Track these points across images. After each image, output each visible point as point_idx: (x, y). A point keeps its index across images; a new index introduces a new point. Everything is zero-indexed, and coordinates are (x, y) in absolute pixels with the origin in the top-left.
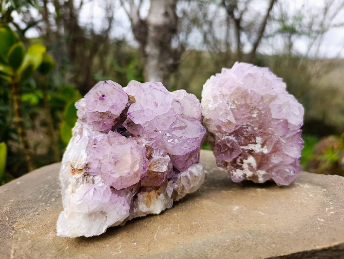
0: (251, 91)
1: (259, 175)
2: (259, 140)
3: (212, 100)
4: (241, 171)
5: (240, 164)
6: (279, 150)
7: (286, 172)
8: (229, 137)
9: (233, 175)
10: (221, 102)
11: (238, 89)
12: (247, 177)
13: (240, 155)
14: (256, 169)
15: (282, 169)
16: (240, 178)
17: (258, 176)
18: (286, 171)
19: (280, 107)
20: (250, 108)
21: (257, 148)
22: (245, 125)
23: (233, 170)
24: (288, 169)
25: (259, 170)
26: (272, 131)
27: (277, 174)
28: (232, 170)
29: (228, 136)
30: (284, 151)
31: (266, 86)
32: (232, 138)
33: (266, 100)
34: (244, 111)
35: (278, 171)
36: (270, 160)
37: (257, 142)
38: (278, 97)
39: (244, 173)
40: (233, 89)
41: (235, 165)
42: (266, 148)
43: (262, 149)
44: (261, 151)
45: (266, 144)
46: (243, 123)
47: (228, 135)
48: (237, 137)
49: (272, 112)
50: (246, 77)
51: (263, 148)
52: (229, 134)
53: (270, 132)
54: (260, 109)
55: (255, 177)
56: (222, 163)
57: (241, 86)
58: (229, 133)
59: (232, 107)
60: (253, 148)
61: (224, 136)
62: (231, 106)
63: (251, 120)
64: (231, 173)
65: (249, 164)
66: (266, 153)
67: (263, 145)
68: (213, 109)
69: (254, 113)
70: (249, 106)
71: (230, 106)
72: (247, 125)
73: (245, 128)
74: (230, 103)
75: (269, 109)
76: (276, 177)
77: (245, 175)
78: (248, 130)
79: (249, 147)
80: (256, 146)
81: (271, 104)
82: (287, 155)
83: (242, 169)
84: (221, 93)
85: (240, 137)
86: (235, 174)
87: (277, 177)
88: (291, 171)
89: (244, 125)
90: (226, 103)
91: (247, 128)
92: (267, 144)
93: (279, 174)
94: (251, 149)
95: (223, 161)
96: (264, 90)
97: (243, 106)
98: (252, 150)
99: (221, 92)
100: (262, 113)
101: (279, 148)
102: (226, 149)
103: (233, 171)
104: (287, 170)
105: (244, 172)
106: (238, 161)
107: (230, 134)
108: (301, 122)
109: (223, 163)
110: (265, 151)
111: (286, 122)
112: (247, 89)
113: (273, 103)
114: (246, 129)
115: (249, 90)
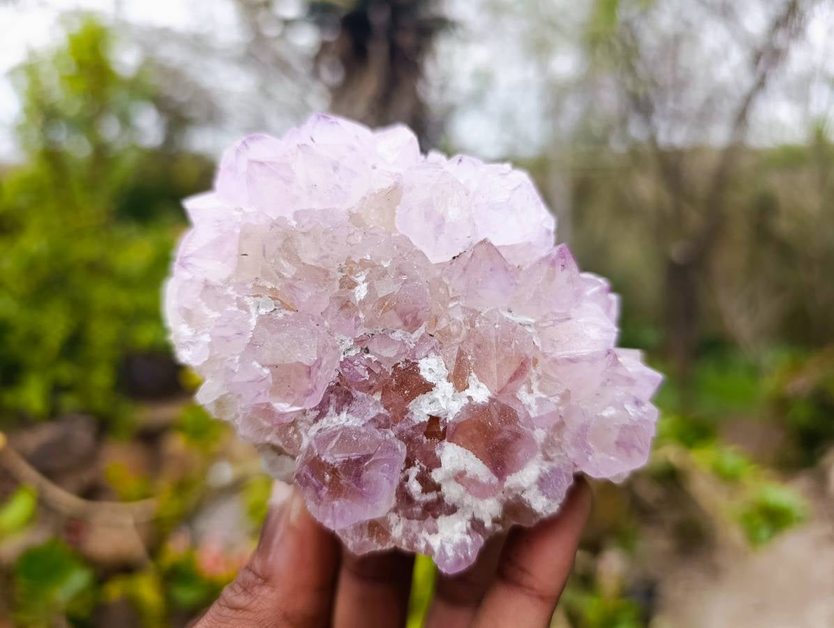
0: (297, 215)
2: (434, 369)
5: (431, 496)
6: (531, 357)
7: (610, 419)
8: (324, 422)
9: (430, 550)
10: (217, 315)
12: (488, 524)
13: (409, 463)
14: (495, 480)
15: (592, 419)
16: (463, 545)
17: (524, 496)
19: (429, 211)
22: (352, 348)
24: (610, 405)
25: (508, 474)
26: (465, 310)
27: (585, 445)
29: (320, 421)
30: (551, 354)
35: (578, 435)
36: (521, 414)
37: (428, 377)
38: (407, 185)
39: (469, 516)
42: (476, 383)
43: (466, 393)
44: (467, 402)
45: (467, 366)
46: (342, 342)
47: (316, 420)
50: (249, 180)
51: (465, 388)
52: (316, 413)
54: (368, 258)
55: (515, 508)
57: (252, 221)
58: (315, 409)
59: (264, 310)
60: (433, 410)
62: (257, 308)
63: (361, 316)
65: (459, 477)
66: (486, 401)
67: (459, 379)
69: (356, 284)
70: (327, 273)
71: (253, 313)
72: (358, 342)
73: (359, 357)
74: (250, 301)
77: (476, 525)
78: (372, 357)
79: (417, 413)
80: (437, 394)
81: (397, 221)
82: (572, 361)
83: (452, 510)
85: (360, 398)
86: (435, 542)
87: (591, 459)
88: (620, 406)
89: (349, 350)
90: (234, 309)
91: (367, 351)
92: (473, 364)
93: (592, 445)
94: (427, 419)
95: (360, 528)
98: (434, 420)
101: (528, 352)
104: (609, 413)
105: (463, 514)
106: (415, 487)
107: (322, 410)
109: (366, 531)
110: (480, 393)
115: (289, 216)
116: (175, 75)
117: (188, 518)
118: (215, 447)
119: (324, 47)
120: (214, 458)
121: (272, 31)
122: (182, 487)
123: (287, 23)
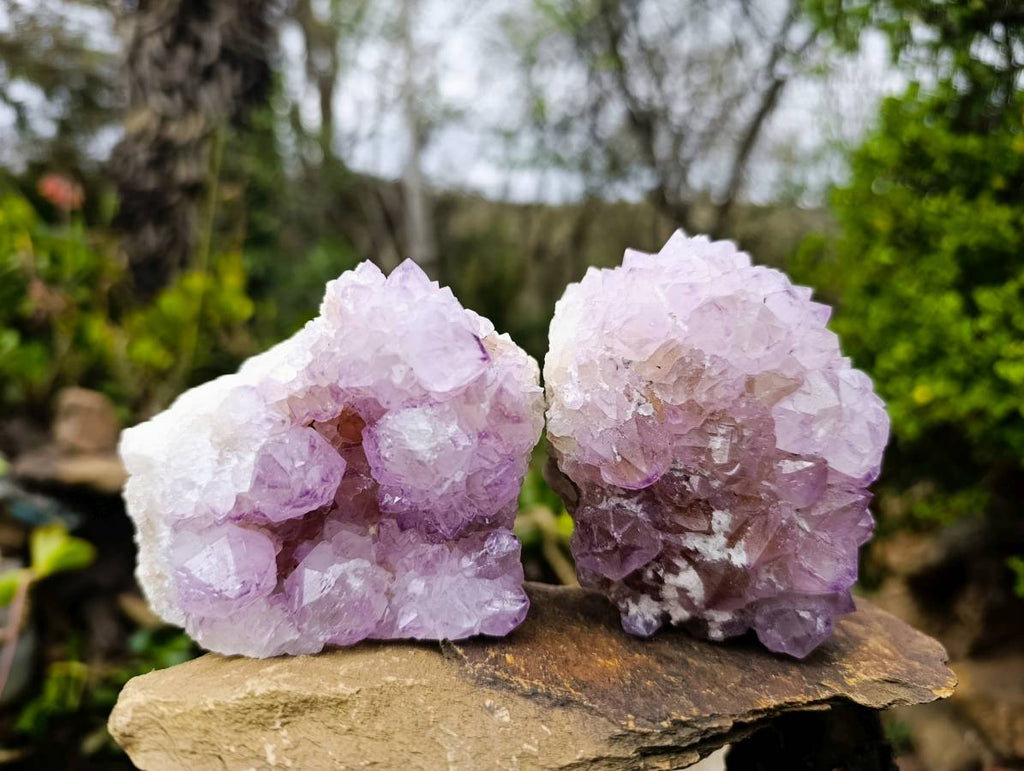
1: (712, 620)
2: (723, 522)
3: (575, 374)
4: (656, 604)
5: (653, 585)
7: (802, 619)
8: (625, 502)
9: (627, 612)
10: (606, 387)
11: (670, 349)
14: (702, 607)
15: (789, 610)
16: (647, 623)
17: (710, 624)
18: (799, 616)
19: (807, 421)
20: (704, 414)
21: (713, 549)
22: (680, 471)
23: (628, 597)
24: (810, 610)
25: (713, 609)
26: (770, 493)
27: (772, 622)
28: (624, 597)
29: (622, 499)
30: (801, 559)
31: (768, 348)
32: (633, 507)
33: (762, 394)
34: (684, 426)
35: (774, 614)
36: (751, 583)
37: (715, 527)
38: (805, 388)
39: (665, 609)
40: (651, 349)
41: (637, 583)
42: (741, 549)
43: (731, 551)
44: (726, 557)
45: (743, 533)
46: (675, 462)
47: (619, 496)
48: (650, 503)
49: (778, 431)
50: (700, 310)
51: (733, 547)
52: (624, 493)
53: (763, 495)
54: (738, 421)
55: (698, 624)
56: (593, 580)
57: (680, 340)
58: (625, 490)
59: (641, 411)
60: (700, 547)
61: (608, 498)
62: (639, 404)
63: (703, 458)
64: (623, 606)
65: (682, 591)
66: (740, 566)
67: (732, 540)
68: (578, 408)
69: (715, 435)
70: (702, 410)
71: (633, 406)
72: (687, 471)
73: (679, 479)
74: (636, 395)
75: (771, 424)
76: (766, 630)
77: (666, 618)
78: (688, 486)
79: (688, 541)
80: (712, 540)
81: (777, 407)
82: (810, 574)
83: (658, 599)
84: (608, 354)
85: (659, 503)
86: (633, 610)
87: (769, 631)
88: (815, 616)
89: (677, 470)
90: (621, 391)
91: (687, 480)
92: (748, 534)
93: (777, 625)
94: (692, 548)
95: (595, 575)
96: (758, 360)
97: (680, 412)
98: (696, 552)
99: (608, 349)
100: (744, 436)
101: (788, 550)
102: (609, 548)
103: (630, 601)
104: (805, 615)
105: (663, 606)
106: (649, 574)
107: (629, 494)
108: (874, 469)
109: (598, 579)
110: (739, 558)
111: (822, 469)
112: (700, 351)
113: (786, 404)
114: (684, 483)
115: (708, 354)
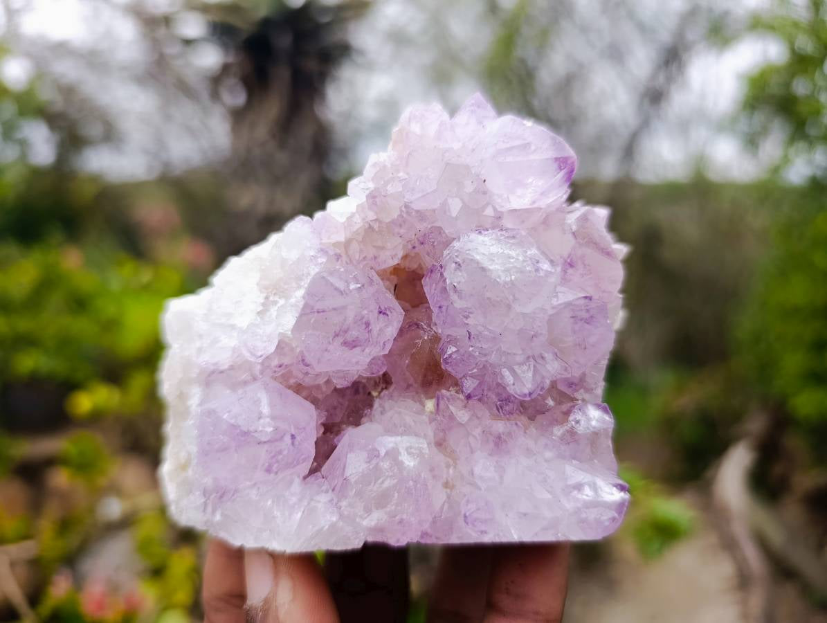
116: (68, 91)
117: (71, 561)
118: (102, 481)
119: (226, 69)
120: (102, 492)
121: (172, 50)
122: (65, 526)
123: (188, 42)
